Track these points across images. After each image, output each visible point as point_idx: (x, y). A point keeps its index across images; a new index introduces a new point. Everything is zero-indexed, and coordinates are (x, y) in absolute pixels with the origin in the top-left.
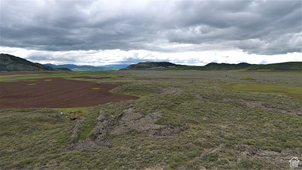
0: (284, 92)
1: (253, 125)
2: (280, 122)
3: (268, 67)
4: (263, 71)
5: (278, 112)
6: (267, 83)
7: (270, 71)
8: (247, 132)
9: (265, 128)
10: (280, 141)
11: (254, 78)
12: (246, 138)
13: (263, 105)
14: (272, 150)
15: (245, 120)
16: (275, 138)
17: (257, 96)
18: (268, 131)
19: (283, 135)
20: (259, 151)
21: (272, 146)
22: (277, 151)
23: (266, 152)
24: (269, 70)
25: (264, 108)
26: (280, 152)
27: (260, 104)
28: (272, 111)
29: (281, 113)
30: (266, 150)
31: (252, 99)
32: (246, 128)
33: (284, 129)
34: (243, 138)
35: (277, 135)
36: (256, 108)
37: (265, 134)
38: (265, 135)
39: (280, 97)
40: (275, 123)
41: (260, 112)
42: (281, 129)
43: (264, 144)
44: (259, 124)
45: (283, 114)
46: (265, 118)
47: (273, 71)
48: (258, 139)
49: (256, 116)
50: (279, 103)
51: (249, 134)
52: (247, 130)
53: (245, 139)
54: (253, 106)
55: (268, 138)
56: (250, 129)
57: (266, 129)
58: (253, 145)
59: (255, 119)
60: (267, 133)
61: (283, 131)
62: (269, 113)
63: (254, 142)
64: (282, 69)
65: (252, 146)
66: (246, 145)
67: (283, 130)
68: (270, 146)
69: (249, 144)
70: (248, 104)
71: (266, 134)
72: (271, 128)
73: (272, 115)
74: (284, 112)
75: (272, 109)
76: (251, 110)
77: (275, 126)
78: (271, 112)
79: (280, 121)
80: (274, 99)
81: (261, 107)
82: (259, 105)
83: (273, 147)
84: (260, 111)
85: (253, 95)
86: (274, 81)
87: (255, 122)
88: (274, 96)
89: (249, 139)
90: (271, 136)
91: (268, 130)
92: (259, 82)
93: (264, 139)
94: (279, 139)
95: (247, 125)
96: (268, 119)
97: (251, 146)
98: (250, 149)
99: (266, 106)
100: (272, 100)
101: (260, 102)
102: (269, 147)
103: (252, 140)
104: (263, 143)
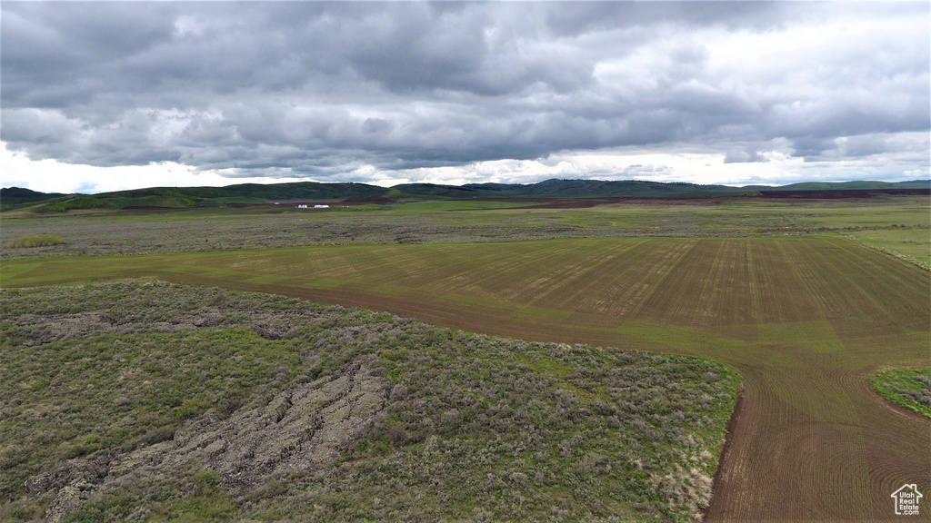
0: (154, 273)
1: (85, 388)
2: (158, 358)
3: (100, 202)
4: (89, 215)
5: (150, 330)
6: (107, 251)
7: (108, 215)
8: (69, 416)
9: (120, 386)
10: (168, 407)
11: (60, 240)
12: (67, 440)
13: (103, 318)
14: (151, 442)
15: (55, 381)
16: (154, 404)
17: (80, 296)
18: (130, 392)
19: (171, 390)
20: (116, 463)
21: (149, 432)
22: (165, 439)
23: (135, 455)
24: (105, 211)
25: (110, 328)
26: (171, 438)
27: (93, 317)
28: (132, 332)
29: (157, 331)
30: (134, 448)
31: (68, 306)
32: (64, 407)
33: (171, 372)
34: (58, 443)
35: (155, 395)
36: (83, 335)
37: (123, 405)
38: (126, 407)
39: (147, 287)
40: (147, 364)
41: (100, 344)
42: (164, 375)
43: (127, 433)
44: (104, 381)
45: (163, 332)
46: (116, 356)
47: (118, 214)
48: (107, 427)
49: (90, 359)
50: (148, 305)
51: (77, 421)
52: (64, 412)
53: (65, 443)
54: (75, 330)
55: (134, 412)
56: (75, 406)
57: (124, 389)
58: (95, 450)
59: (87, 368)
60: (129, 400)
61: (170, 380)
62: (126, 341)
63: (97, 441)
64: (142, 208)
65: (92, 455)
66: (70, 461)
67: (169, 377)
68: (145, 432)
69: (81, 453)
70: (55, 325)
71: (127, 404)
72: (139, 379)
73: (133, 342)
74: (163, 326)
75: (130, 327)
76: (67, 344)
77: (148, 371)
78: (131, 336)
79: (159, 353)
80: (133, 296)
81: (97, 327)
82: (93, 323)
83: (151, 433)
84: (98, 341)
85: (67, 294)
86: (125, 242)
87: (88, 377)
88: (131, 288)
89: (78, 437)
90: (142, 403)
91: (131, 388)
92: (79, 250)
93: (125, 419)
94: (165, 405)
95: (64, 395)
96: (127, 358)
97: (88, 457)
98: (86, 468)
99: (113, 322)
100: (127, 299)
101: (93, 314)
102: (141, 437)
103: (90, 435)
104: (124, 434)
